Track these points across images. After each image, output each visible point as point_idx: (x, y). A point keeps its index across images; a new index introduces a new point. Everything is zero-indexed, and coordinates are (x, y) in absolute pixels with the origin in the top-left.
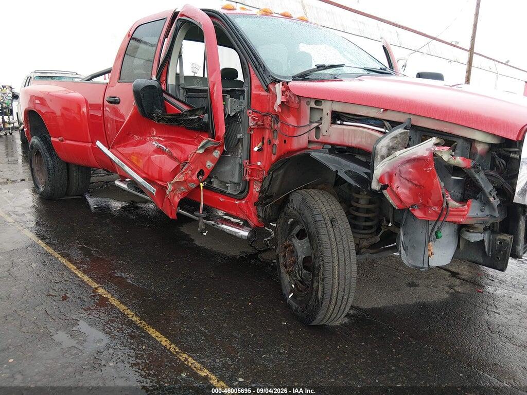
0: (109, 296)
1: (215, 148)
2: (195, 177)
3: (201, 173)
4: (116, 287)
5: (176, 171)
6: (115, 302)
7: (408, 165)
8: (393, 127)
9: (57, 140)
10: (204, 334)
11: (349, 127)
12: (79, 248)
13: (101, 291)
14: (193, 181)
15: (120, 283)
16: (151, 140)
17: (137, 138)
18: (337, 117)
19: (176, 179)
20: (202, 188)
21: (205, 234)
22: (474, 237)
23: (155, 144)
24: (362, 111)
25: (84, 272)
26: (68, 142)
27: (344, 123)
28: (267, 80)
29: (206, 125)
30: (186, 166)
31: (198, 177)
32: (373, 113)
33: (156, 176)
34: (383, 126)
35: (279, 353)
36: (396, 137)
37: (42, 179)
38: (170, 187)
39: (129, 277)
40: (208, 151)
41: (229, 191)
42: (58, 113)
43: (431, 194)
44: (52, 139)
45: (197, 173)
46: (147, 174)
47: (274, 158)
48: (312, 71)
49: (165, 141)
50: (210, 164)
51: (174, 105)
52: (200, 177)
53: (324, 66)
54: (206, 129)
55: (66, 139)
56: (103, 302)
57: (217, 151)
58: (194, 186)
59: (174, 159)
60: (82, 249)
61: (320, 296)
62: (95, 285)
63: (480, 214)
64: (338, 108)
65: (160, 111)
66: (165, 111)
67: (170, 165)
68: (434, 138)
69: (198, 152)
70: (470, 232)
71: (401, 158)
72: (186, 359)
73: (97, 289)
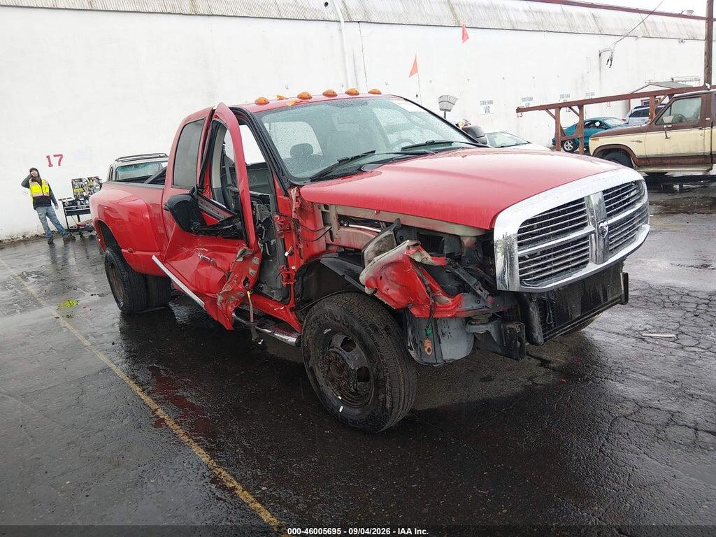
0: (166, 417)
1: (253, 255)
2: (241, 286)
3: (247, 280)
4: (174, 407)
5: (223, 281)
6: (170, 423)
7: (390, 268)
8: (387, 226)
9: (126, 251)
10: (244, 449)
11: (353, 231)
12: (148, 368)
13: (160, 413)
14: (239, 290)
15: (180, 402)
16: (197, 251)
17: (186, 250)
18: (344, 220)
19: (224, 290)
20: (249, 296)
21: (260, 343)
22: (481, 329)
23: (201, 256)
24: (361, 214)
25: (149, 394)
26: (138, 253)
27: (350, 225)
28: (286, 184)
29: (240, 232)
30: (231, 276)
31: (244, 285)
32: (370, 215)
33: (205, 289)
34: (379, 227)
35: (311, 462)
36: (381, 241)
37: (120, 292)
38: (220, 298)
39: (190, 396)
40: (247, 259)
41: (275, 298)
42: (126, 219)
43: (417, 293)
44: (122, 250)
45: (242, 281)
46: (196, 287)
47: (302, 262)
48: (335, 166)
49: (208, 252)
50: (252, 272)
51: (212, 216)
52: (247, 285)
53: (348, 159)
54: (241, 236)
55: (135, 250)
56: (159, 423)
57: (255, 258)
58: (243, 295)
59: (220, 269)
60: (152, 369)
61: (388, 406)
62: (155, 406)
63: (476, 306)
64: (341, 211)
65: (198, 224)
66: (203, 222)
67: (217, 276)
68: (408, 241)
69: (238, 260)
70: (472, 325)
71: (379, 264)
72: (220, 473)
73: (156, 410)
